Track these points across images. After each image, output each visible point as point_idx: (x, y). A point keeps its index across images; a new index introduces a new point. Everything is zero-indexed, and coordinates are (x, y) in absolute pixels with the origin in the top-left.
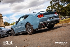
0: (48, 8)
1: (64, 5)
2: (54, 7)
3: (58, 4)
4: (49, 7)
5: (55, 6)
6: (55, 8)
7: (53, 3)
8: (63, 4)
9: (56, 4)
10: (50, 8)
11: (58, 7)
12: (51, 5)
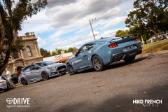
0: (129, 15)
1: (165, 7)
2: (143, 12)
3: (152, 5)
4: (131, 14)
5: (145, 12)
6: (146, 15)
7: (142, 4)
8: (163, 6)
9: (148, 5)
10: (135, 16)
11: (152, 13)
12: (135, 9)
